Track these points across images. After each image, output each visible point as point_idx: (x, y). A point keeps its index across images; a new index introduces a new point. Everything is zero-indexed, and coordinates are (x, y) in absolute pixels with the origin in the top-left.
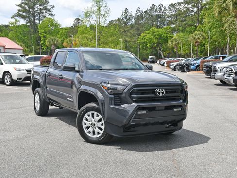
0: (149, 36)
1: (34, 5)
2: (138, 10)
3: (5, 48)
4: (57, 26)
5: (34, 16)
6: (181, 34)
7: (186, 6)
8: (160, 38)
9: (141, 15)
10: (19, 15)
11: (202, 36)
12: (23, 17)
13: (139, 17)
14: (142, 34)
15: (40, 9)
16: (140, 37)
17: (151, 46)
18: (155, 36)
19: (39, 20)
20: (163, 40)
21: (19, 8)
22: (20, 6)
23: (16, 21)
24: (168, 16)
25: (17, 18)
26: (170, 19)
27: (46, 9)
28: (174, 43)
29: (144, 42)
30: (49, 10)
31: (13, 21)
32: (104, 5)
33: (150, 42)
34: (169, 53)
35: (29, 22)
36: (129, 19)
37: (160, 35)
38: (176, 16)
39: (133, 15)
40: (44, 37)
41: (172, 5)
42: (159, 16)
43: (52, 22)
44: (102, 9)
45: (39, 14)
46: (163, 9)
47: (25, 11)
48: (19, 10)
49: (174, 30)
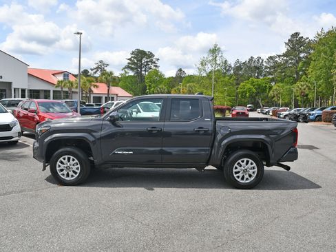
0: (249, 86)
1: (142, 58)
2: (237, 61)
3: (117, 96)
4: (161, 76)
5: (141, 68)
6: (281, 84)
7: (285, 58)
8: (259, 88)
9: (240, 66)
10: (128, 67)
11: (307, 86)
12: (132, 69)
13: (238, 68)
14: (242, 84)
15: (147, 62)
16: (240, 86)
17: (251, 95)
18: (254, 86)
19: (145, 71)
20: (262, 89)
21: (129, 61)
22: (130, 59)
23: (126, 72)
24: (266, 67)
25: (126, 70)
26: (268, 70)
27: (151, 61)
28: (275, 93)
29: (244, 92)
30: (154, 63)
31: (123, 72)
32: (220, 55)
33: (249, 91)
34: (268, 102)
35: (137, 73)
36: (229, 70)
37: (259, 85)
38: (274, 67)
39: (233, 66)
40: (150, 86)
41: (271, 58)
42: (257, 68)
43: (156, 73)
44: (218, 58)
45: (146, 66)
46: (261, 61)
47: (133, 63)
48: (129, 63)
49: (272, 80)
